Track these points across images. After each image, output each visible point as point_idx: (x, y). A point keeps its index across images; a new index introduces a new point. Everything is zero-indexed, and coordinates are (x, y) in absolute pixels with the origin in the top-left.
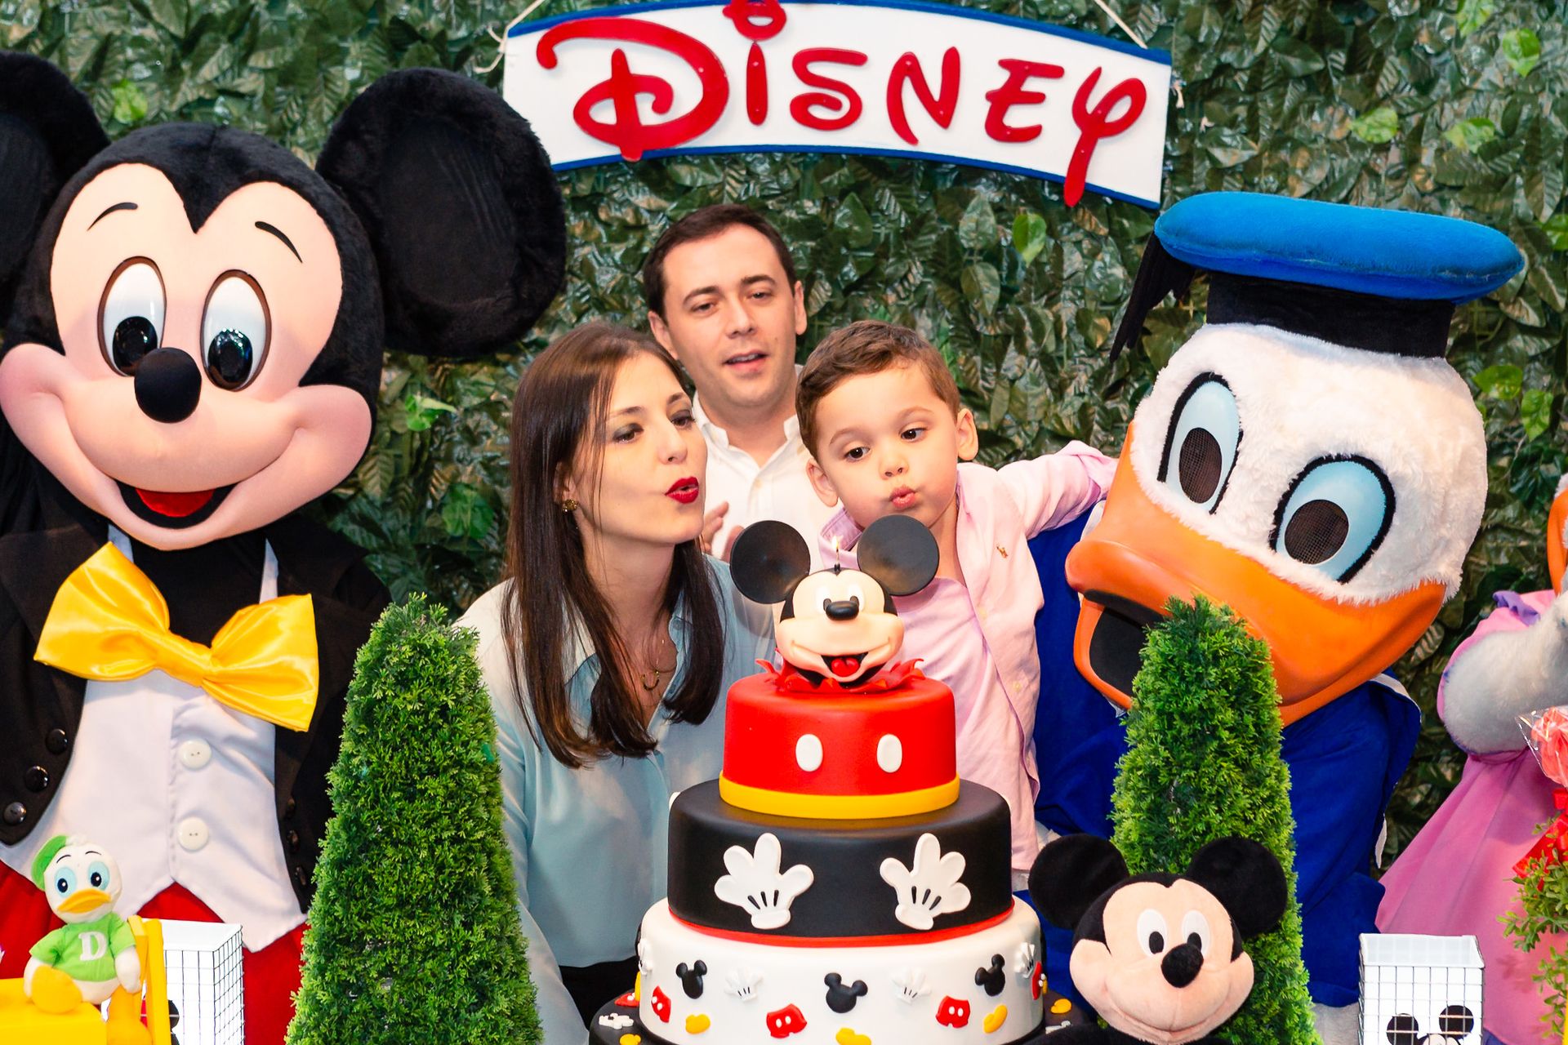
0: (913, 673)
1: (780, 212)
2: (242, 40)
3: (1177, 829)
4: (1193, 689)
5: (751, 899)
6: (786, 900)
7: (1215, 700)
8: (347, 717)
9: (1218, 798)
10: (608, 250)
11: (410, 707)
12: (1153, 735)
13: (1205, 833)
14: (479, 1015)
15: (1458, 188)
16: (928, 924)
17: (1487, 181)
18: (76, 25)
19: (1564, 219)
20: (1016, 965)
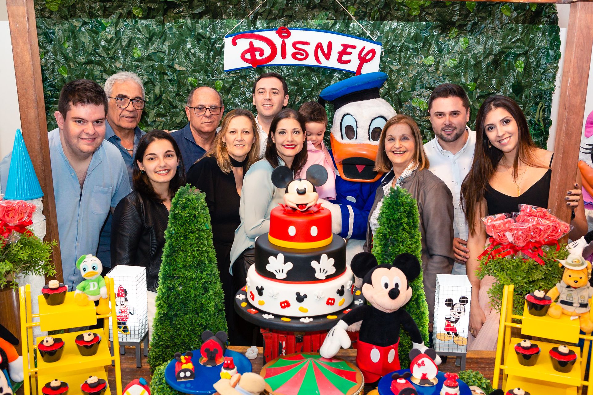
0: (320, 208)
1: (289, 79)
2: (163, 38)
3: (391, 250)
4: (396, 212)
5: (276, 271)
6: (285, 271)
7: (402, 216)
8: (169, 217)
9: (402, 242)
10: (249, 88)
11: (185, 215)
12: (385, 225)
13: (399, 251)
14: (205, 296)
15: (448, 76)
16: (324, 278)
17: (455, 74)
18: (124, 35)
19: (473, 83)
20: (347, 288)
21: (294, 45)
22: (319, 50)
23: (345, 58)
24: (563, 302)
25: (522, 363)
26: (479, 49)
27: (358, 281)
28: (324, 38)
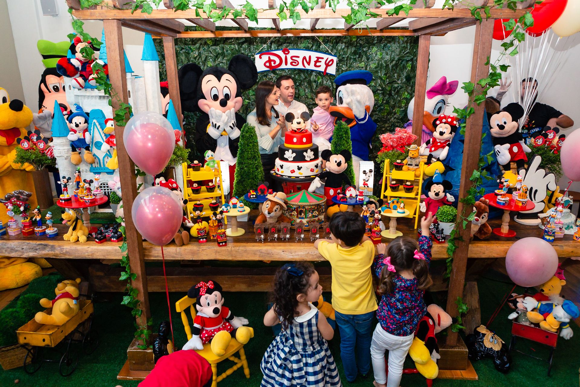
3: (338, 148)
5: (288, 157)
6: (292, 157)
9: (343, 145)
11: (248, 135)
14: (257, 171)
16: (309, 160)
17: (375, 71)
18: (203, 54)
19: (385, 76)
20: (319, 165)
21: (291, 58)
22: (305, 60)
23: (318, 64)
24: (409, 165)
25: (392, 191)
26: (388, 57)
27: (324, 161)
28: (307, 54)
